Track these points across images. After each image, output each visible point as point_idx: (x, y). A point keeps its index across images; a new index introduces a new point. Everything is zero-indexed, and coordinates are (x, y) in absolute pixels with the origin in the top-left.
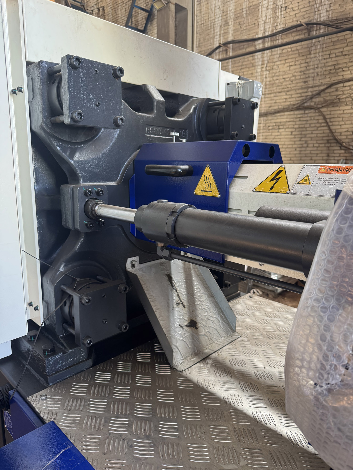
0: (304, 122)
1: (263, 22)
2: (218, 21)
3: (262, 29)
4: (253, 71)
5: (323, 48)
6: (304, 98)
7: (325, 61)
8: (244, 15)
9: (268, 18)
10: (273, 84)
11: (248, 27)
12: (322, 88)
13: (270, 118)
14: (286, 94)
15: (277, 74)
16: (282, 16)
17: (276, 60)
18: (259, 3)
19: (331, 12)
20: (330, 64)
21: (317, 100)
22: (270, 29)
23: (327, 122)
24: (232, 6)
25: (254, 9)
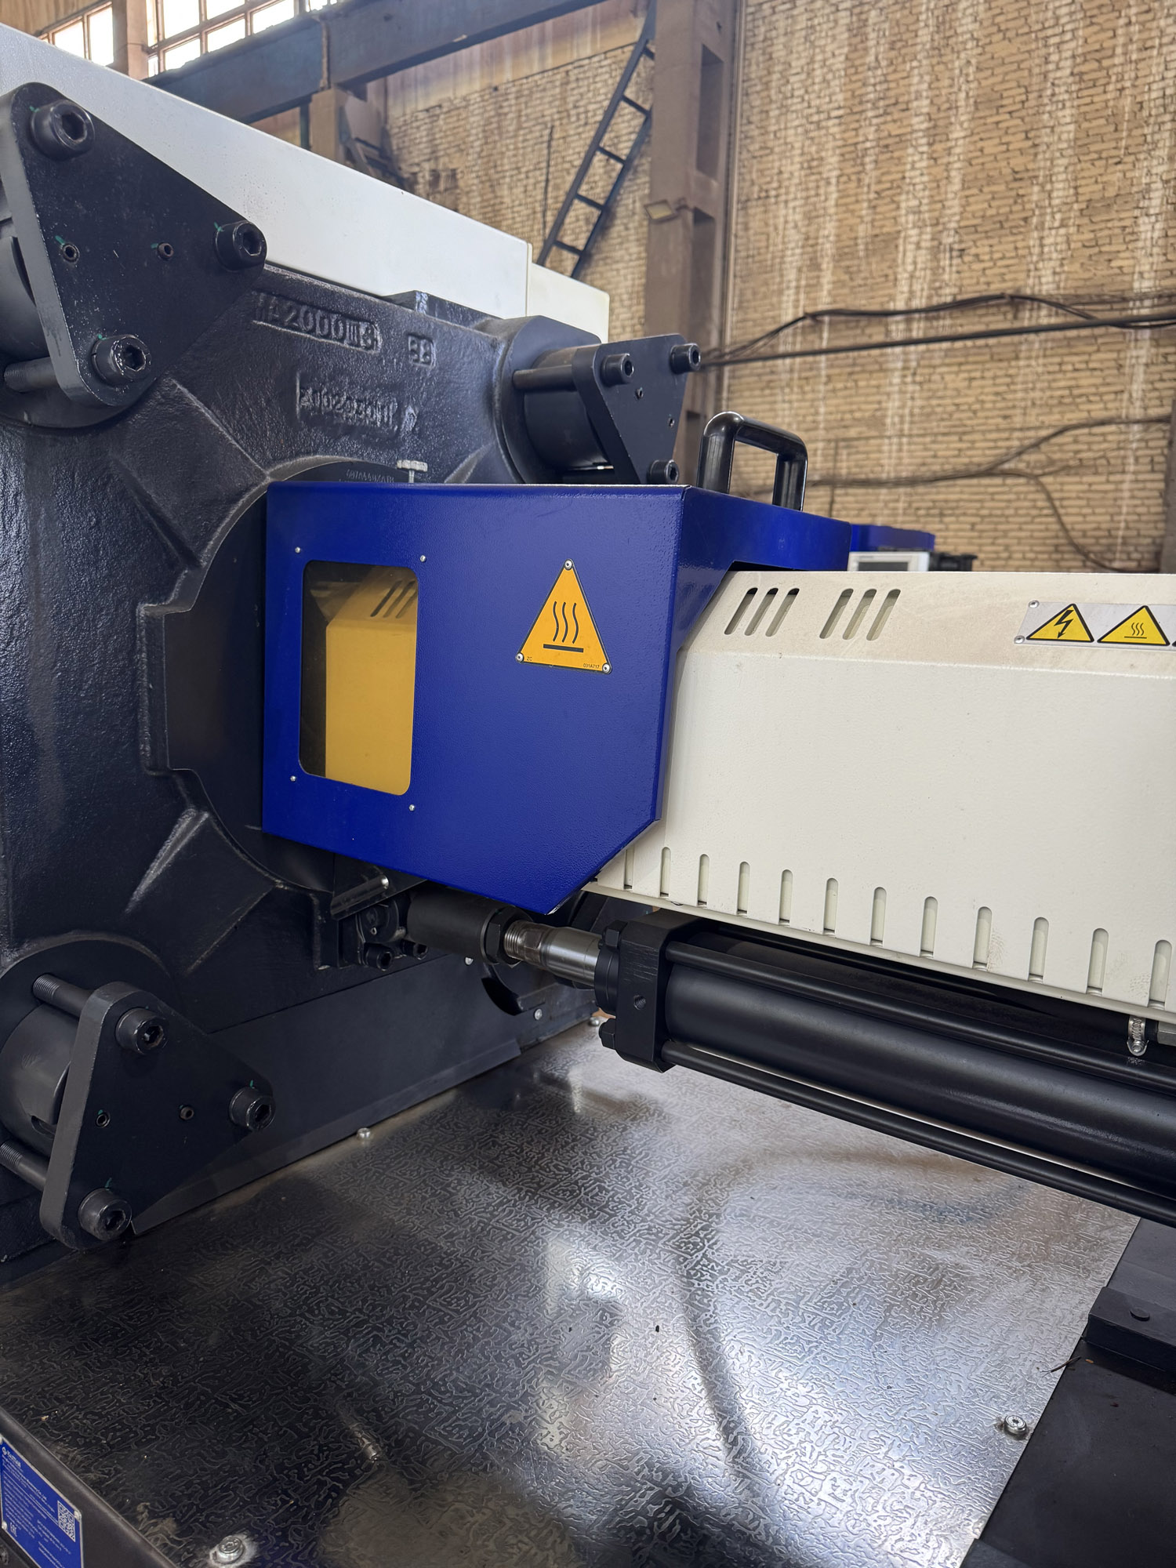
0: (1003, 504)
1: (906, 275)
2: (793, 255)
3: (906, 289)
4: (882, 382)
5: (1045, 349)
6: (1003, 451)
7: (1050, 377)
8: (861, 254)
9: (919, 266)
10: (928, 415)
11: (869, 281)
12: (1044, 433)
13: (921, 489)
14: (961, 440)
15: (940, 394)
16: (954, 269)
17: (937, 362)
18: (899, 232)
19: (1063, 276)
20: (1062, 384)
21: (1032, 457)
22: (925, 293)
23: (1054, 507)
24: (830, 228)
25: (885, 243)
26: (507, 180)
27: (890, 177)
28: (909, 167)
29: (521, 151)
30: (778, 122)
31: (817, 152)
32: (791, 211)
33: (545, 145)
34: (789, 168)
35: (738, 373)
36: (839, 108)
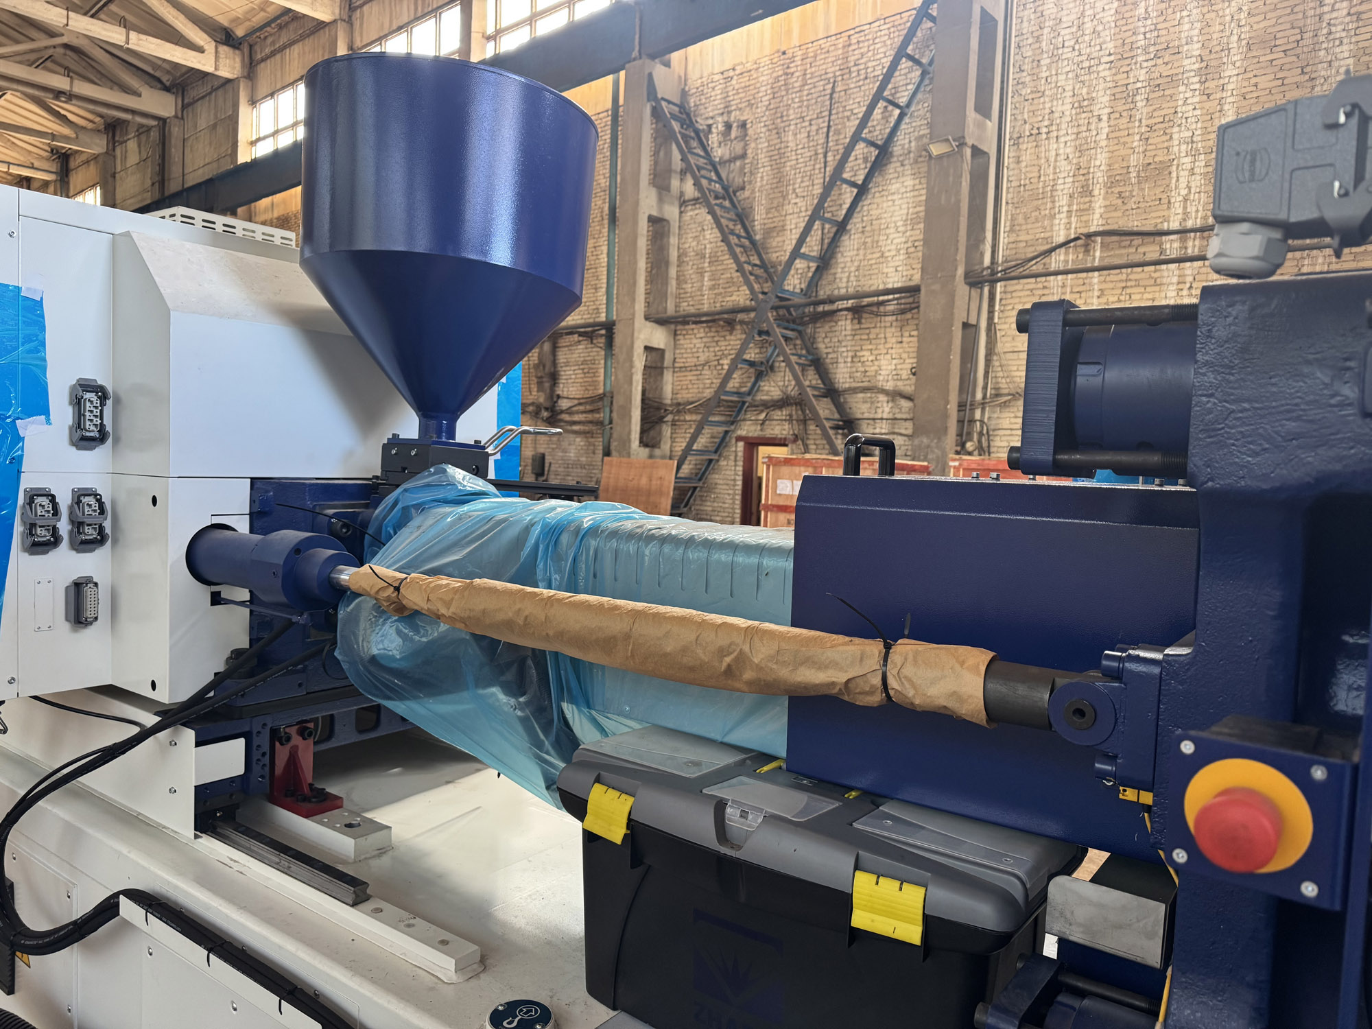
1: (1180, 199)
2: (1064, 183)
3: (1180, 211)
4: (1157, 295)
8: (1133, 180)
9: (1193, 191)
11: (1142, 205)
18: (1172, 160)
24: (1101, 159)
25: (1158, 171)
26: (792, 127)
27: (1163, 112)
28: (1180, 103)
29: (805, 103)
30: (1049, 68)
31: (1088, 93)
32: (1062, 145)
33: (828, 97)
34: (1060, 108)
35: (1009, 289)
36: (1110, 55)
